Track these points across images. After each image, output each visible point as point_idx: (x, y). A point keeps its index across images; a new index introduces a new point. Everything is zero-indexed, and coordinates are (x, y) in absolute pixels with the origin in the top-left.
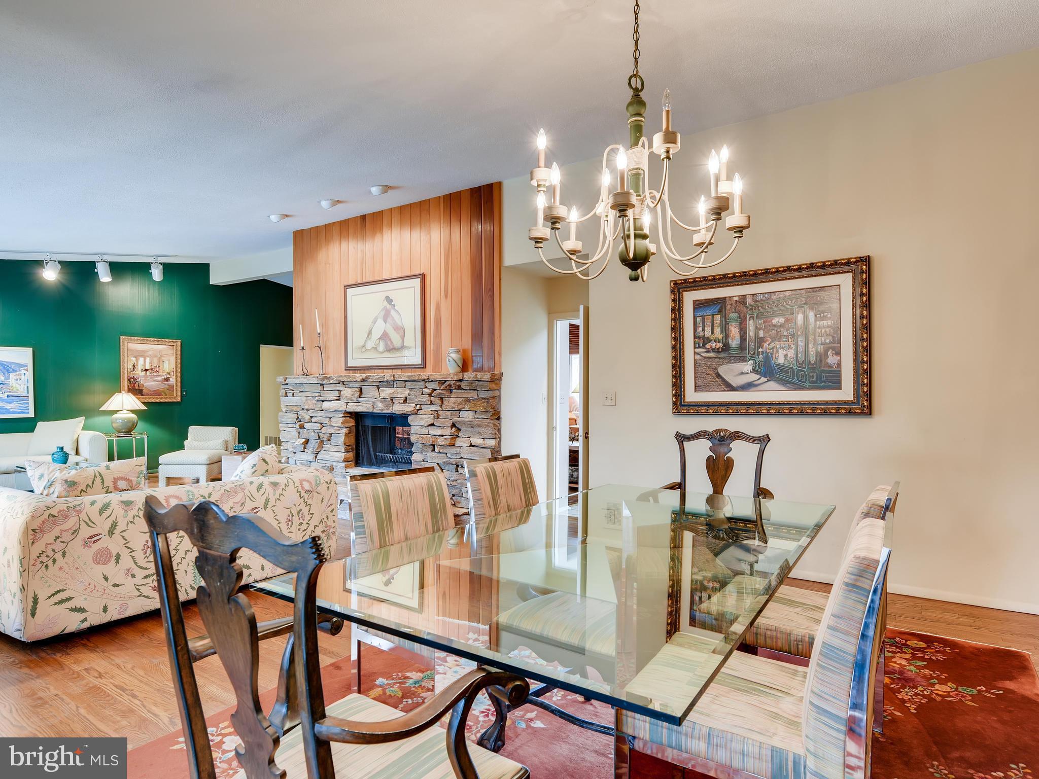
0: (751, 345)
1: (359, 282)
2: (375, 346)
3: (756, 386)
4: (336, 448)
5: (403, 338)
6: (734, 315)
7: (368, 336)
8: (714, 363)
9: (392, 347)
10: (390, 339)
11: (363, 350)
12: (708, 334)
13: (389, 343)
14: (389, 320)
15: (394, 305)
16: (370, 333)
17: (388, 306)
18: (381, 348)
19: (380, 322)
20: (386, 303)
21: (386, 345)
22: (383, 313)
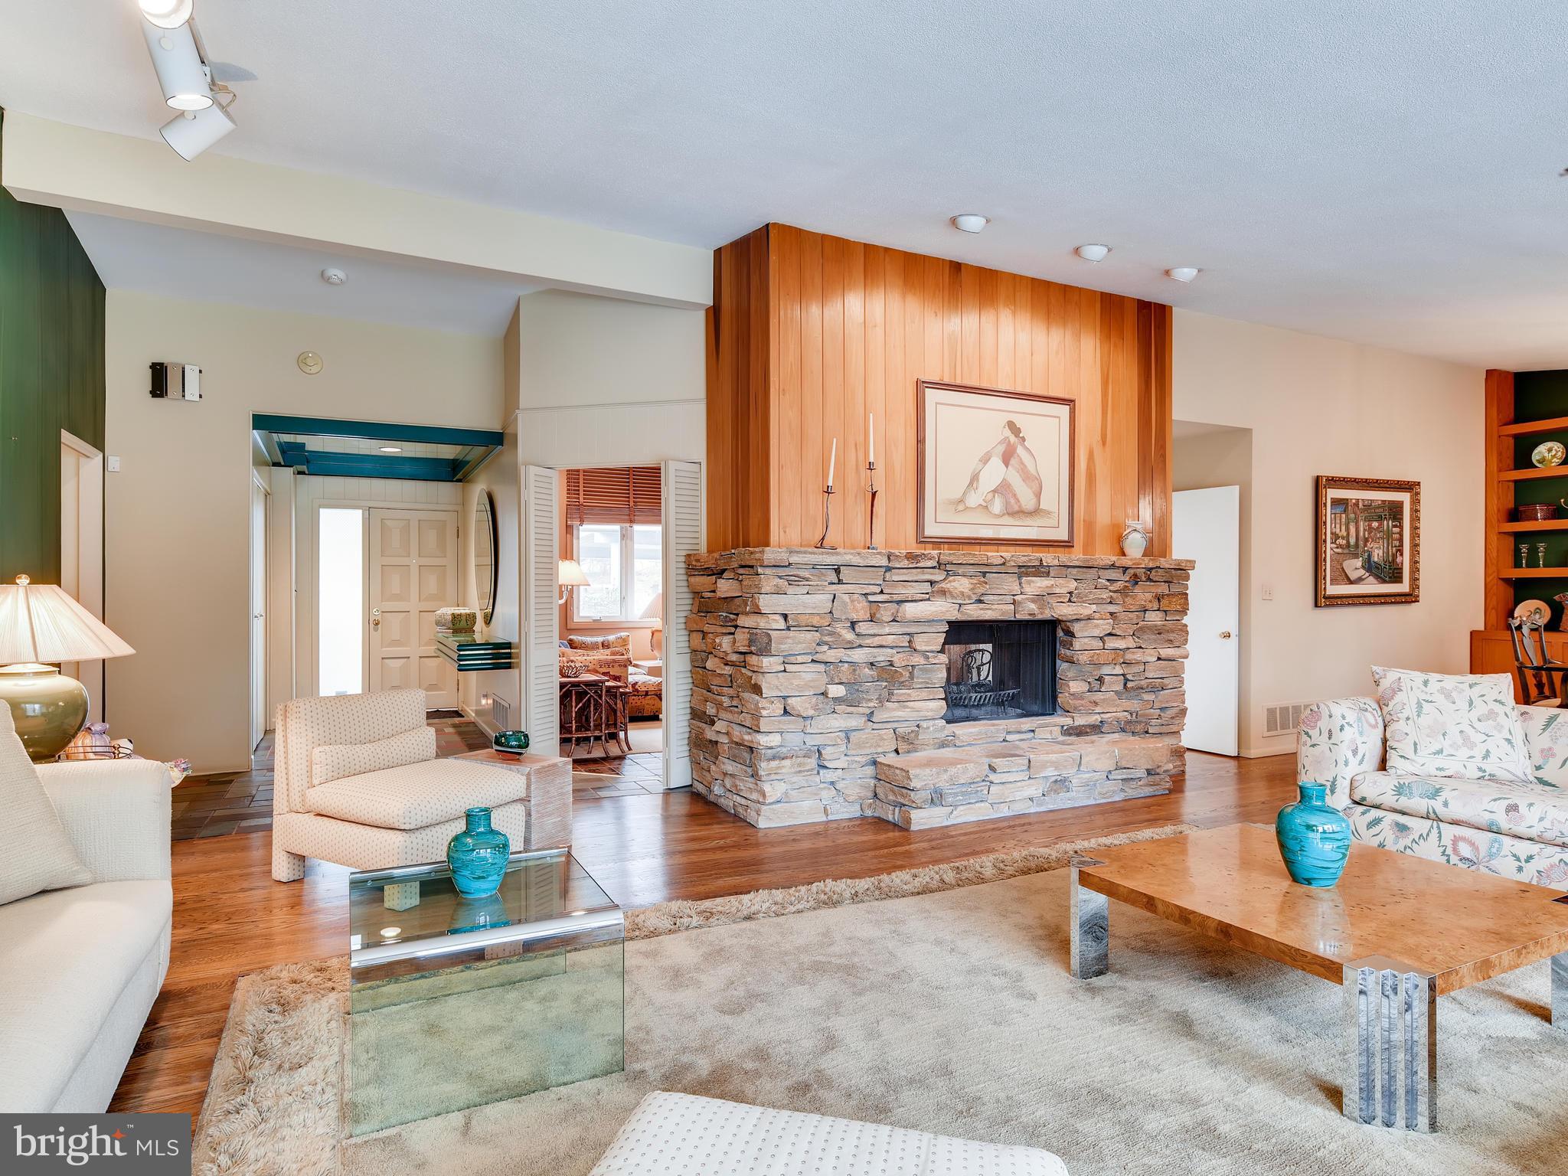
0: (1361, 543)
1: (946, 380)
2: (985, 504)
3: (1363, 579)
4: (924, 694)
5: (1038, 495)
6: (1352, 516)
7: (971, 483)
8: (1341, 558)
9: (1016, 508)
10: (1015, 495)
11: (961, 507)
12: (1338, 531)
13: (1012, 501)
14: (1013, 461)
15: (1023, 439)
16: (975, 479)
17: (1013, 439)
18: (997, 506)
19: (996, 462)
20: (1008, 433)
21: (1007, 504)
22: (1001, 448)
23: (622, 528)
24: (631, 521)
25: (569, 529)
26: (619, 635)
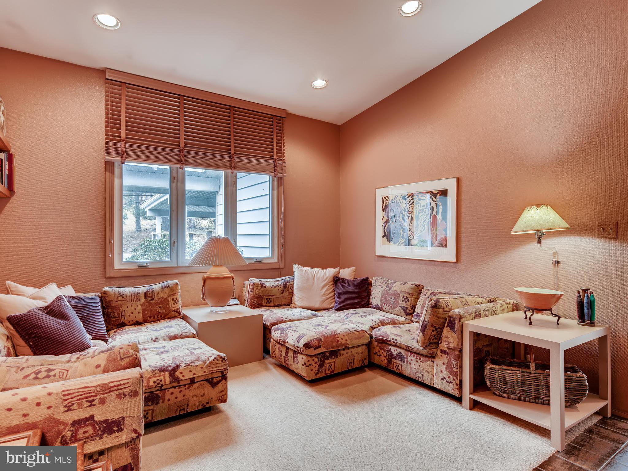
23: (172, 170)
24: (182, 162)
25: (109, 166)
26: (165, 284)
